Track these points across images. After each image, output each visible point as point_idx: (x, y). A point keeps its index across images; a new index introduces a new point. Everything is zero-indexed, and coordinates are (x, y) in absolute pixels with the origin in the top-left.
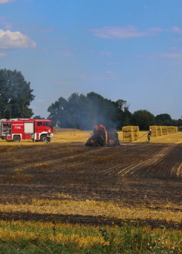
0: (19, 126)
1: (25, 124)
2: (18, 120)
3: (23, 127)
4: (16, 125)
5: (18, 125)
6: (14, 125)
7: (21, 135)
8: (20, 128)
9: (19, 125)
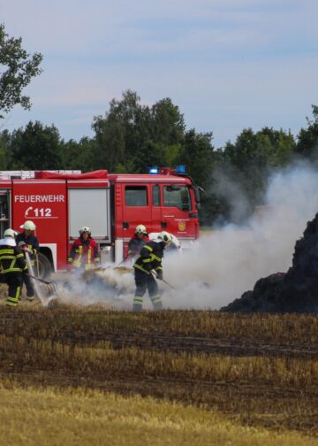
0: (44, 205)
1: (73, 194)
2: (38, 176)
3: (62, 210)
4: (31, 199)
5: (38, 198)
6: (19, 198)
7: (53, 247)
8: (48, 213)
9: (44, 199)
